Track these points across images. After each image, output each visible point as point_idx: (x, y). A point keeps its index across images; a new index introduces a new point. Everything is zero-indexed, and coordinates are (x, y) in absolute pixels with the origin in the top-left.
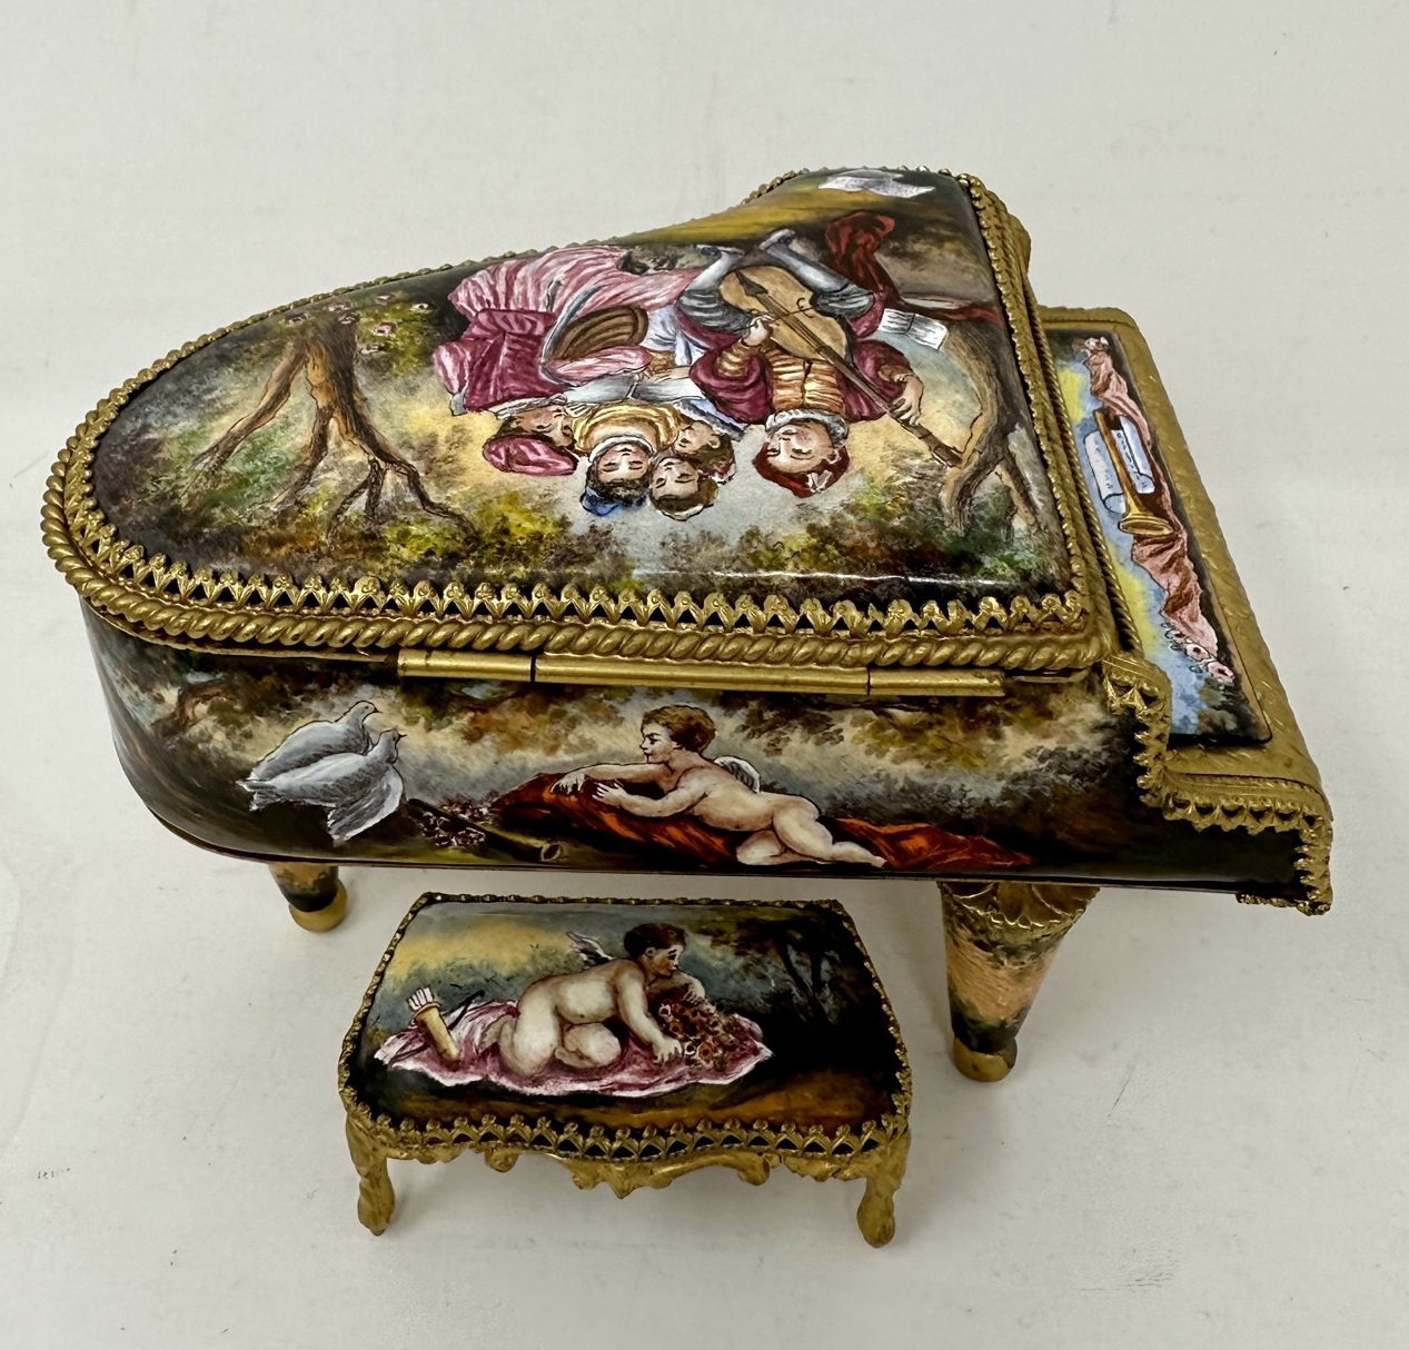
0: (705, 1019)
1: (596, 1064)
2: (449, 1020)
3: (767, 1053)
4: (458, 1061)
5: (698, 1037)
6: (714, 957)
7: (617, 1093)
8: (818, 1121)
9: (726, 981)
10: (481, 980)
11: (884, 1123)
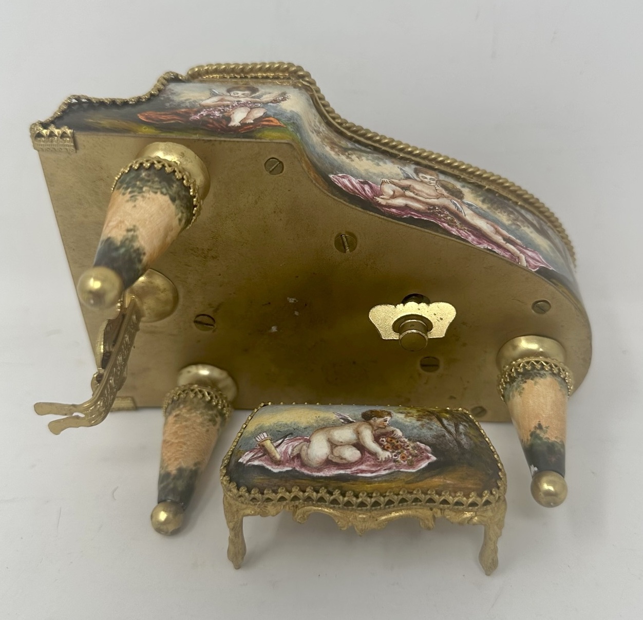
0: (402, 444)
1: (349, 461)
2: (275, 444)
3: (434, 458)
4: (280, 461)
5: (399, 451)
6: (406, 421)
7: (360, 475)
8: (461, 489)
9: (412, 429)
10: (291, 429)
11: (494, 493)
